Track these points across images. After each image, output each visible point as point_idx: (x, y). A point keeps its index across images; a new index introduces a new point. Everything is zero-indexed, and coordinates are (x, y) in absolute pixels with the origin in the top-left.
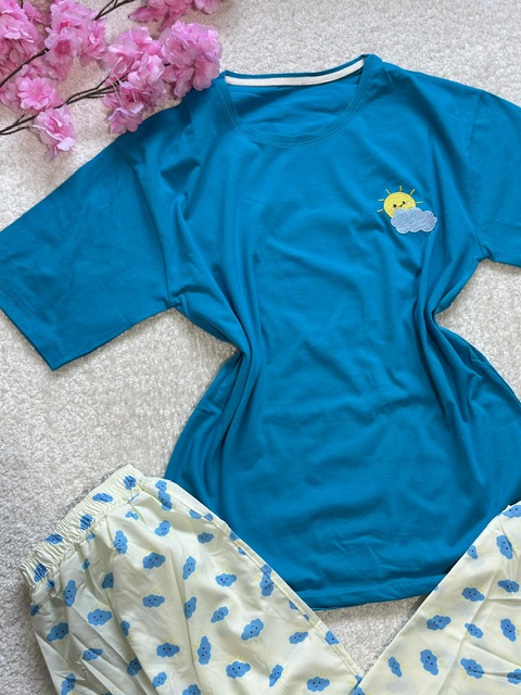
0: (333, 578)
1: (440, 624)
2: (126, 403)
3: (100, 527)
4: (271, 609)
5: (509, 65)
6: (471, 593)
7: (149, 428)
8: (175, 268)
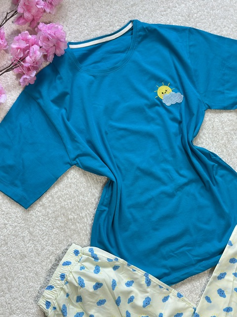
0: (174, 269)
1: (223, 276)
2: (64, 215)
3: (70, 278)
4: (152, 291)
5: (198, 12)
6: (232, 261)
7: (77, 224)
8: (69, 146)
